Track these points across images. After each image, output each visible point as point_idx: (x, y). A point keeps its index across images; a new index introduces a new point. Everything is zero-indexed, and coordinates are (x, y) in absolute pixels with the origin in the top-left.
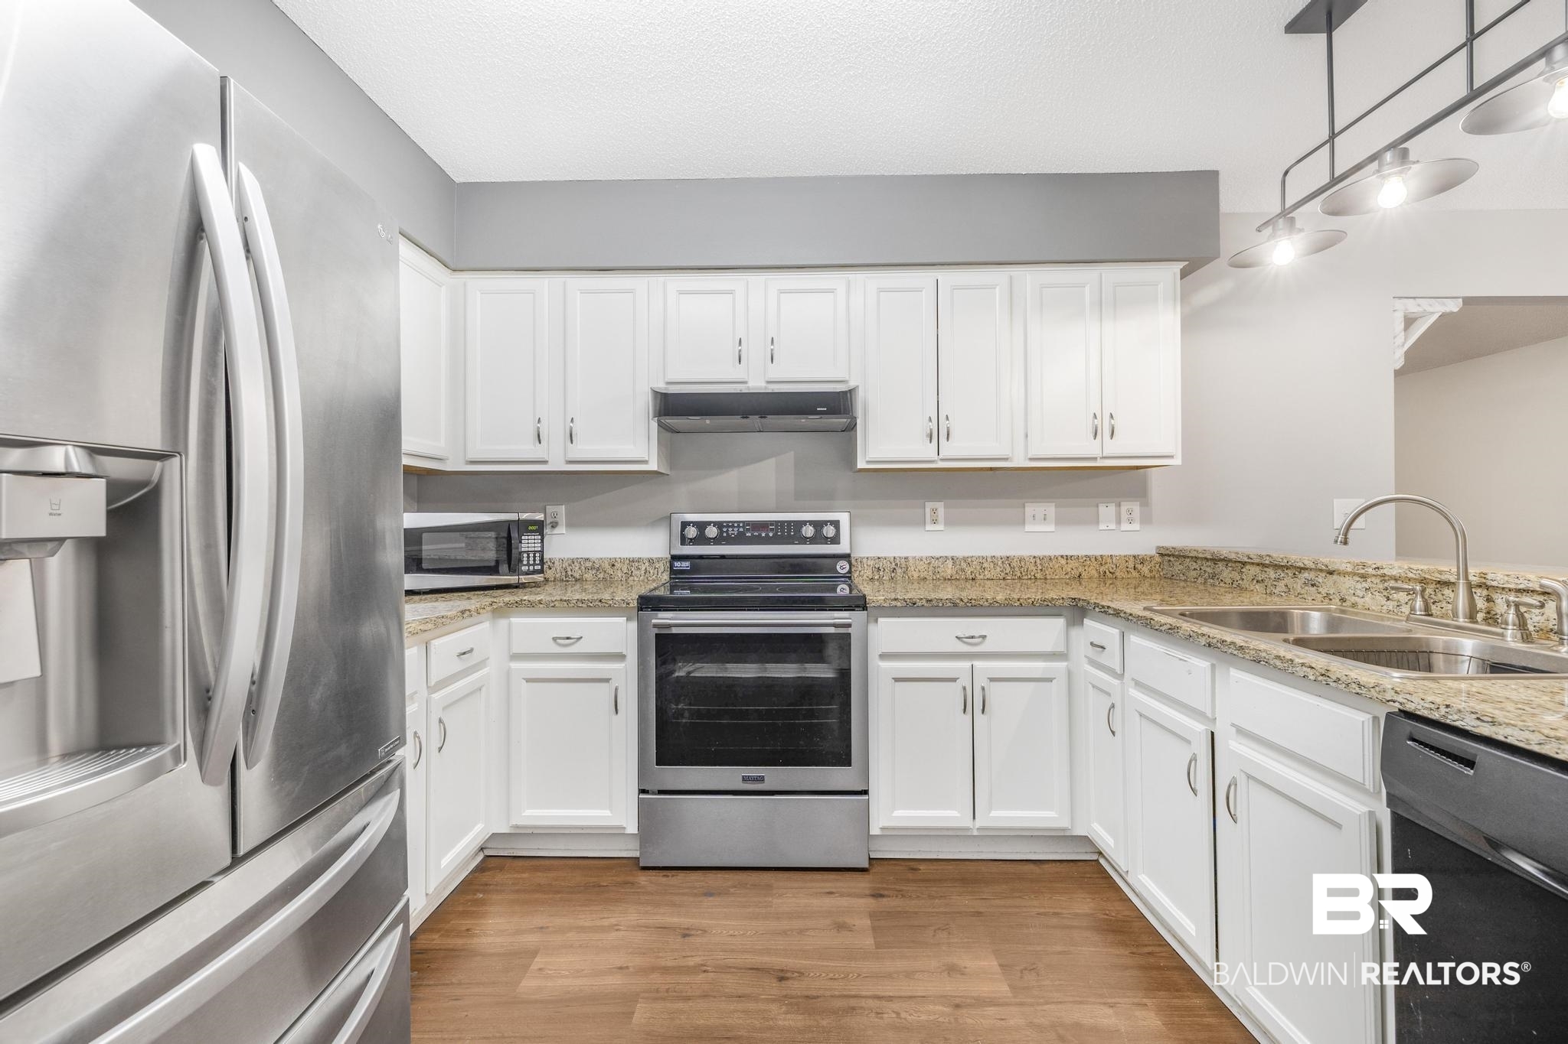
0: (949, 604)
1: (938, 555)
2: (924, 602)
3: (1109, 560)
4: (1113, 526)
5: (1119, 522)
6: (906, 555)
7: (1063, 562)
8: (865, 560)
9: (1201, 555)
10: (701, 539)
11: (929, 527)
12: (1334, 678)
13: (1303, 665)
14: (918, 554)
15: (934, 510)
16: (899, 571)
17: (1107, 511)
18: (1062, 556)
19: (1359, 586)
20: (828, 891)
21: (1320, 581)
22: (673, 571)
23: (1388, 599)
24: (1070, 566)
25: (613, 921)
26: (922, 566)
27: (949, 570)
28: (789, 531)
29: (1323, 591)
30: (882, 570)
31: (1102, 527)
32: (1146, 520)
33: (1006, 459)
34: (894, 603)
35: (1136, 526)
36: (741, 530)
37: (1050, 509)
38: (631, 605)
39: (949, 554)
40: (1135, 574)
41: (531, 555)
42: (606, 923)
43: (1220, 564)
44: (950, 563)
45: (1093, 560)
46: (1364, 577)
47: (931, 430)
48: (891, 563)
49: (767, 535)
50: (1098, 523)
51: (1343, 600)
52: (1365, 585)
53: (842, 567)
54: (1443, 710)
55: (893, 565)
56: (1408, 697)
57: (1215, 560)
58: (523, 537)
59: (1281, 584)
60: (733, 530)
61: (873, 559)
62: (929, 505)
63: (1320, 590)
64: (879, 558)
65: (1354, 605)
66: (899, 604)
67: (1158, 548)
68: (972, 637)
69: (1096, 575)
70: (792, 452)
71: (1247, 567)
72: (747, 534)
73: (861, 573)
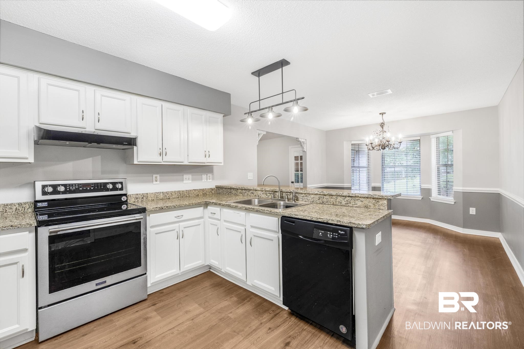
0: (173, 207)
1: (158, 192)
2: (166, 207)
3: (205, 190)
4: (206, 181)
5: (207, 179)
6: (147, 193)
7: (194, 191)
8: (132, 195)
9: (227, 188)
11: (155, 183)
12: (272, 212)
13: (266, 210)
14: (151, 192)
15: (156, 177)
16: (144, 198)
17: (204, 176)
18: (194, 190)
19: (261, 193)
20: (136, 311)
21: (254, 192)
22: (35, 207)
23: (266, 195)
24: (196, 192)
26: (152, 196)
27: (161, 196)
28: (101, 186)
29: (255, 194)
30: (138, 198)
31: (203, 181)
32: (213, 179)
33: (182, 162)
34: (156, 209)
35: (211, 180)
36: (77, 187)
37: (190, 176)
38: (33, 225)
39: (162, 191)
40: (211, 193)
43: (232, 189)
44: (162, 194)
45: (201, 190)
46: (262, 191)
47: (161, 152)
48: (141, 196)
49: (90, 189)
50: (202, 180)
51: (258, 196)
52: (262, 193)
53: (124, 199)
54: (290, 215)
55: (142, 196)
56: (285, 213)
57: (231, 189)
59: (246, 193)
60: (73, 187)
61: (135, 195)
62: (154, 176)
63: (254, 194)
64: (137, 194)
65: (260, 197)
66: (158, 209)
67: (216, 186)
68: (179, 216)
69: (202, 194)
70: (100, 156)
71: (238, 190)
72: (80, 189)
73: (131, 200)
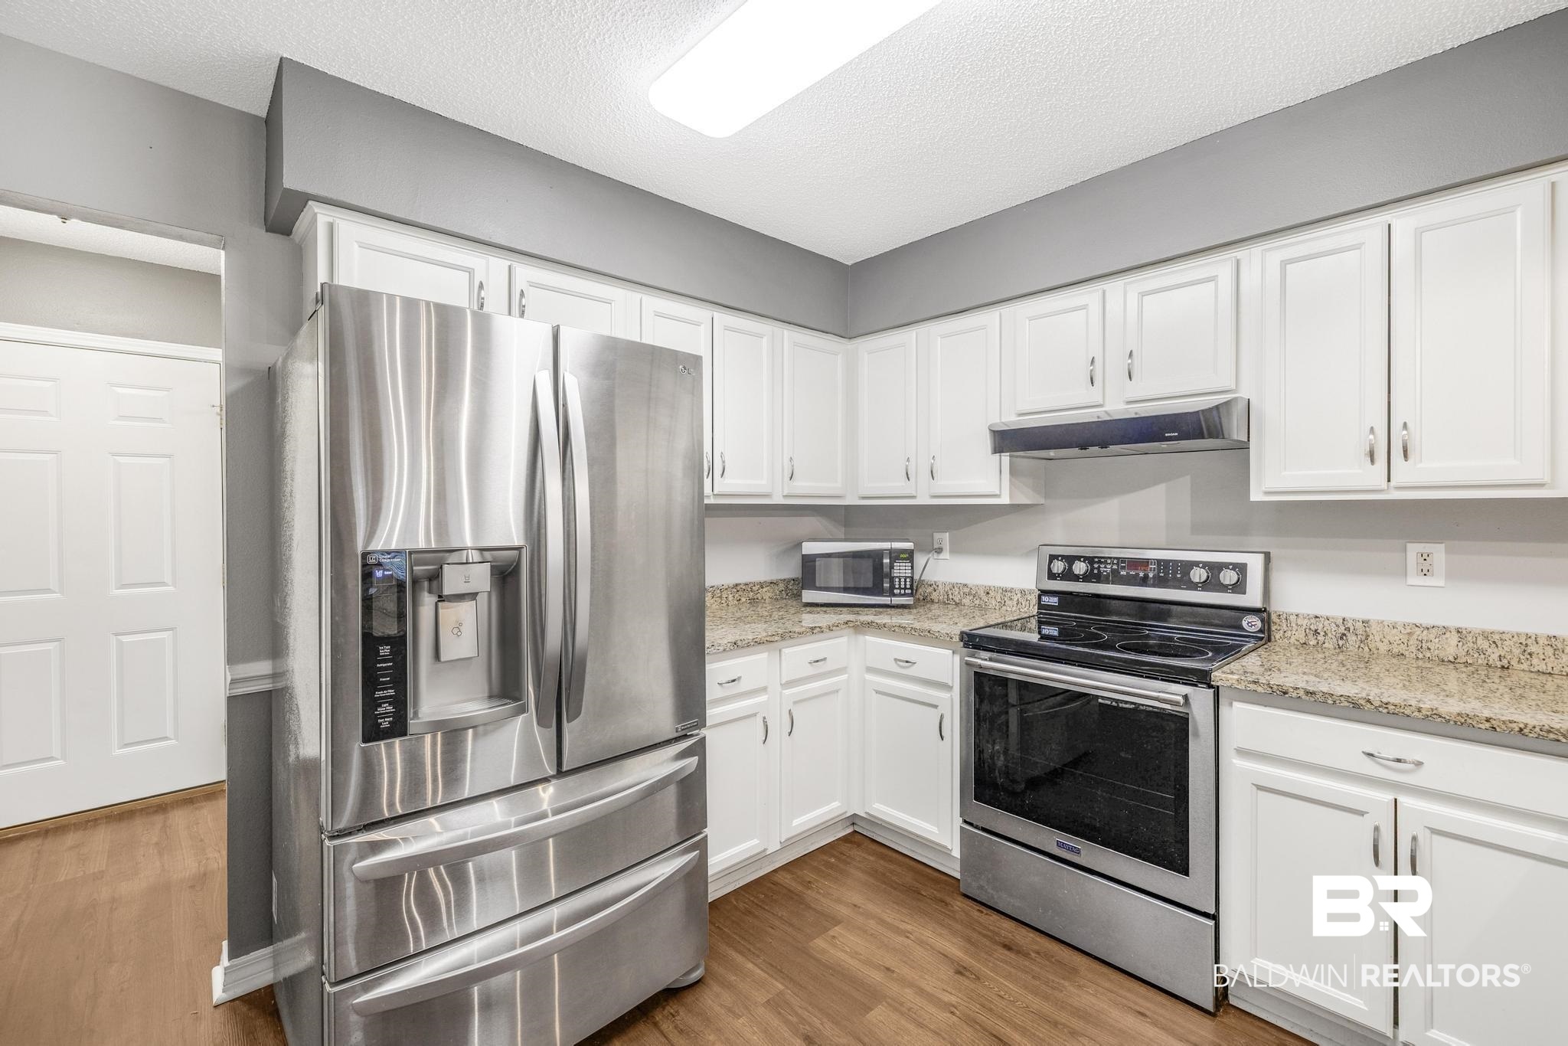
1: (1430, 622)
2: (1301, 693)
6: (1366, 618)
8: (1293, 618)
10: (1068, 575)
11: (1414, 579)
14: (1390, 617)
15: (1425, 557)
16: (1351, 638)
22: (1041, 606)
25: (909, 927)
26: (1394, 636)
27: (1451, 647)
28: (1175, 573)
30: (1322, 633)
34: (1252, 687)
36: (1115, 567)
38: (954, 640)
39: (1453, 623)
41: (903, 580)
42: (903, 926)
44: (1454, 639)
47: (1374, 446)
48: (1337, 626)
49: (1146, 575)
53: (1251, 623)
55: (1342, 629)
58: (895, 564)
60: (1105, 567)
61: (1308, 617)
62: (1414, 549)
64: (1317, 617)
66: (1260, 689)
68: (1398, 760)
70: (1188, 477)
72: (1122, 573)
73: (1288, 634)
